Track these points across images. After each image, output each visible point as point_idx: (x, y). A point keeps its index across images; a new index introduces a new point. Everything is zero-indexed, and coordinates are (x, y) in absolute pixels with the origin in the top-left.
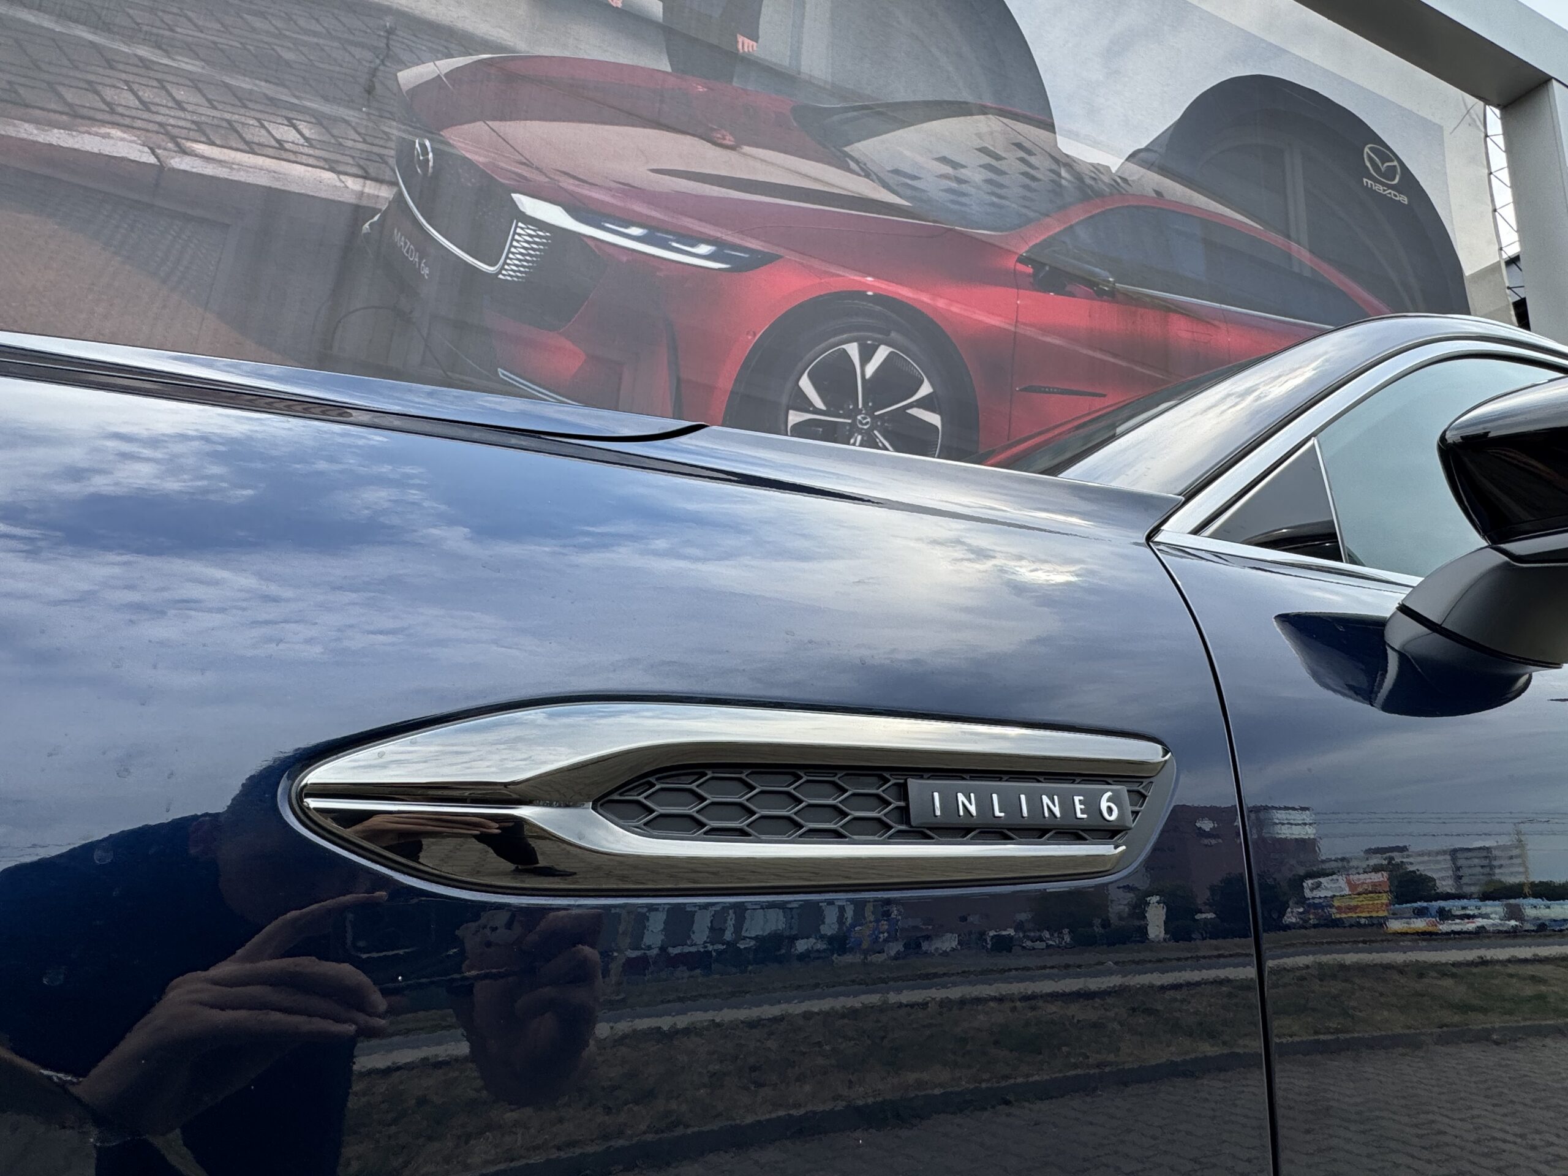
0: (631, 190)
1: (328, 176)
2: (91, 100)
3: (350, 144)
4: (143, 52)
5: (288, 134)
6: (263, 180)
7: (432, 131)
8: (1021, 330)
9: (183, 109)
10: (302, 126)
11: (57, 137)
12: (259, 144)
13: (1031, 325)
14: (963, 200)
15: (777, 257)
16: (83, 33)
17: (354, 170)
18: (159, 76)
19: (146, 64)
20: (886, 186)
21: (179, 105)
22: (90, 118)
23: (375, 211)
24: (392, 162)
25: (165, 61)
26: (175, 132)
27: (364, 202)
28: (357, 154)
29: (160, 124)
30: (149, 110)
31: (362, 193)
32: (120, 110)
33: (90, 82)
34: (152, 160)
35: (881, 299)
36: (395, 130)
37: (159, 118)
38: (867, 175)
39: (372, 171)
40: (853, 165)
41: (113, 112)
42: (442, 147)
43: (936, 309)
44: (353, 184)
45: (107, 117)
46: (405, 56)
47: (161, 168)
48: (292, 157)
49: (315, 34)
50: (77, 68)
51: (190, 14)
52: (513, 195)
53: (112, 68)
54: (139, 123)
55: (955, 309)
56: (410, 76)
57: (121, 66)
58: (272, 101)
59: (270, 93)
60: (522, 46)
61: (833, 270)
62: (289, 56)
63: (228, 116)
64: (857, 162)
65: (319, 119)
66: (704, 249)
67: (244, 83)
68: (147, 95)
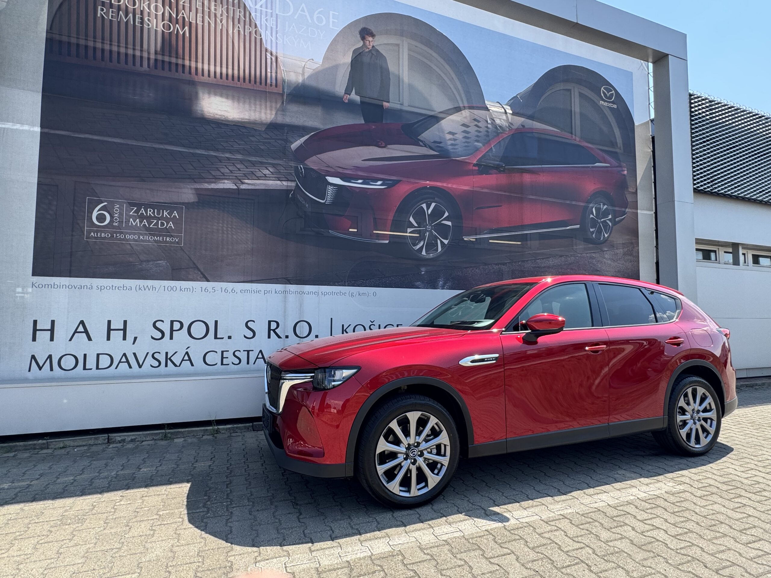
0: (357, 168)
1: (279, 182)
2: (218, 173)
3: (282, 171)
4: (228, 155)
5: (266, 172)
6: (263, 187)
7: (302, 162)
8: (475, 189)
9: (240, 170)
10: (269, 168)
11: (213, 186)
12: (261, 177)
13: (478, 187)
14: (456, 147)
15: (400, 181)
16: (212, 153)
17: (284, 179)
18: (233, 162)
19: (228, 159)
20: (431, 148)
21: (239, 170)
22: (220, 179)
23: (292, 190)
24: (294, 174)
25: (233, 157)
26: (239, 178)
27: (289, 188)
28: (284, 174)
29: (236, 176)
30: (232, 173)
31: (288, 186)
32: (226, 174)
33: (217, 168)
34: (236, 187)
35: (432, 188)
36: (292, 164)
37: (235, 175)
38: (425, 146)
39: (290, 179)
40: (421, 143)
41: (224, 175)
42: (305, 166)
43: (448, 188)
44: (285, 183)
45: (223, 177)
46: (291, 140)
47: (238, 189)
48: (268, 178)
49: (268, 139)
50: (213, 164)
51: (236, 140)
52: (327, 177)
53: (221, 162)
54: (231, 177)
55: (454, 186)
56: (294, 146)
57: (223, 161)
58: (261, 163)
59: (260, 160)
60: (322, 127)
61: (417, 181)
62: (262, 147)
63: (251, 170)
64: (422, 141)
65: (274, 166)
66: (379, 183)
67: (253, 159)
68: (230, 168)
